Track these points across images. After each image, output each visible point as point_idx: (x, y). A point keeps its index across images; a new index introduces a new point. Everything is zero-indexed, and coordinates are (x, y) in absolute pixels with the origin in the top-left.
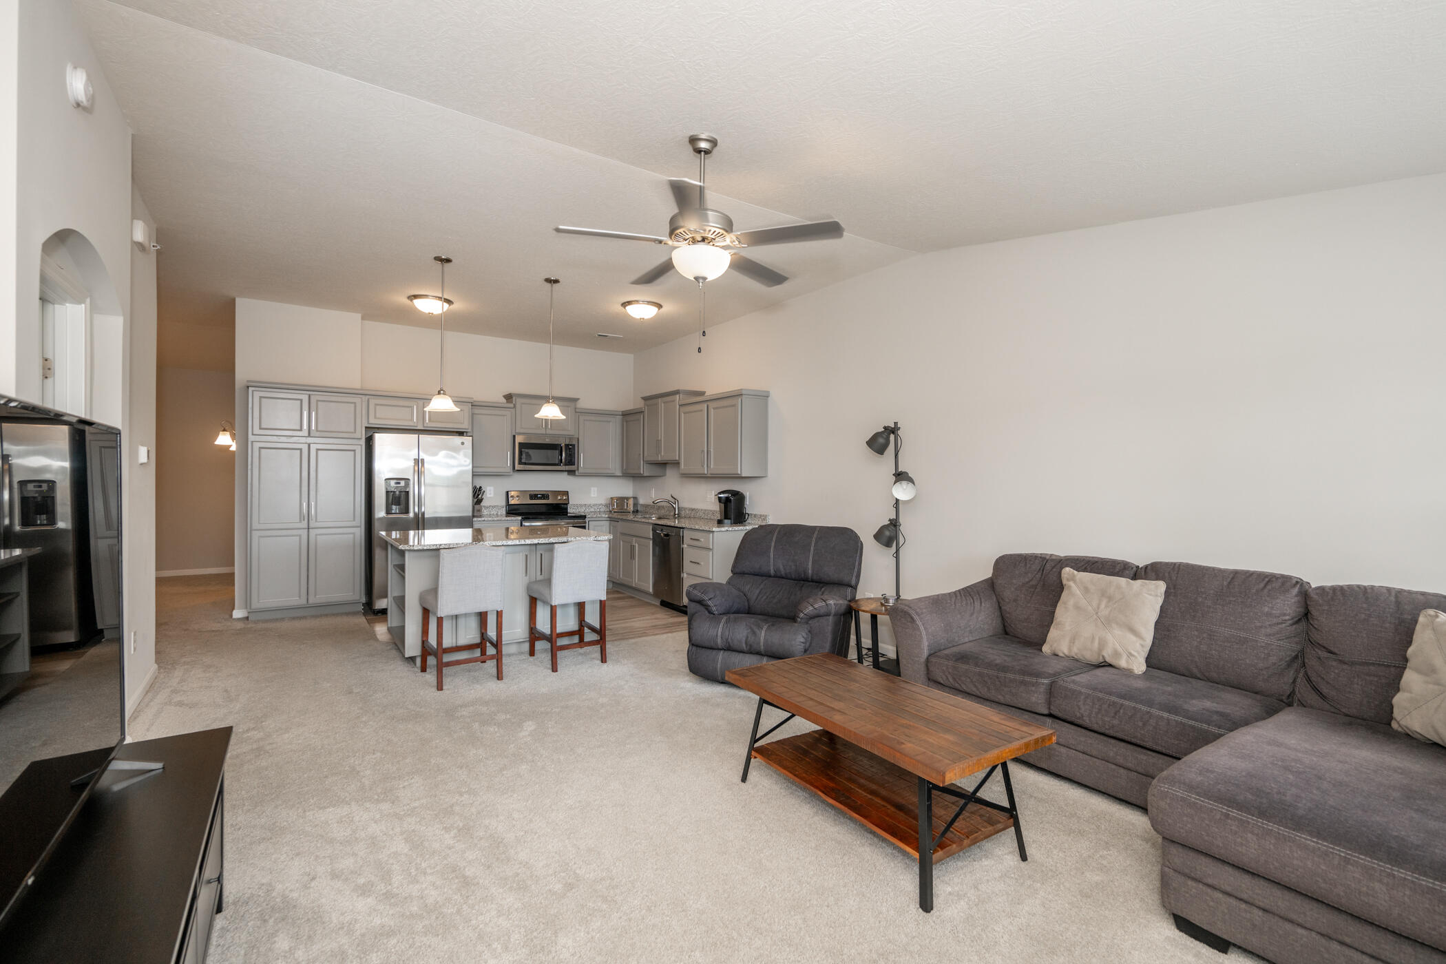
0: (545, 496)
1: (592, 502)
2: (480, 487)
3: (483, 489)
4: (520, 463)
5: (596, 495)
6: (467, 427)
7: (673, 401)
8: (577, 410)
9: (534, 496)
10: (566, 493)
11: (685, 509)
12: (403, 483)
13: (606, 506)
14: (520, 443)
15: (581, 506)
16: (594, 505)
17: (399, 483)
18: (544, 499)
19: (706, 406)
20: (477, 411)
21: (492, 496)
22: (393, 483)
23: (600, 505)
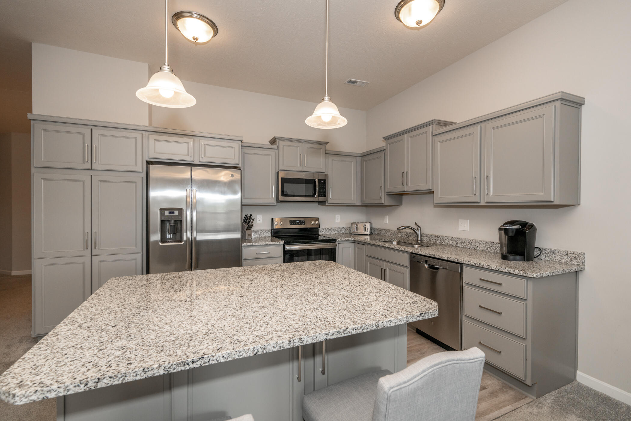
0: (301, 222)
1: (337, 226)
2: (251, 215)
3: (253, 216)
4: (283, 194)
5: (339, 221)
6: (237, 163)
7: (425, 133)
8: (327, 152)
9: (293, 222)
10: (317, 219)
11: (427, 235)
12: (176, 213)
13: (347, 229)
14: (282, 178)
15: (328, 229)
16: (338, 229)
17: (173, 213)
18: (301, 224)
19: (479, 128)
20: (247, 150)
21: (261, 221)
22: (167, 213)
23: (342, 228)
